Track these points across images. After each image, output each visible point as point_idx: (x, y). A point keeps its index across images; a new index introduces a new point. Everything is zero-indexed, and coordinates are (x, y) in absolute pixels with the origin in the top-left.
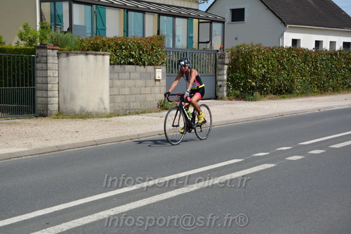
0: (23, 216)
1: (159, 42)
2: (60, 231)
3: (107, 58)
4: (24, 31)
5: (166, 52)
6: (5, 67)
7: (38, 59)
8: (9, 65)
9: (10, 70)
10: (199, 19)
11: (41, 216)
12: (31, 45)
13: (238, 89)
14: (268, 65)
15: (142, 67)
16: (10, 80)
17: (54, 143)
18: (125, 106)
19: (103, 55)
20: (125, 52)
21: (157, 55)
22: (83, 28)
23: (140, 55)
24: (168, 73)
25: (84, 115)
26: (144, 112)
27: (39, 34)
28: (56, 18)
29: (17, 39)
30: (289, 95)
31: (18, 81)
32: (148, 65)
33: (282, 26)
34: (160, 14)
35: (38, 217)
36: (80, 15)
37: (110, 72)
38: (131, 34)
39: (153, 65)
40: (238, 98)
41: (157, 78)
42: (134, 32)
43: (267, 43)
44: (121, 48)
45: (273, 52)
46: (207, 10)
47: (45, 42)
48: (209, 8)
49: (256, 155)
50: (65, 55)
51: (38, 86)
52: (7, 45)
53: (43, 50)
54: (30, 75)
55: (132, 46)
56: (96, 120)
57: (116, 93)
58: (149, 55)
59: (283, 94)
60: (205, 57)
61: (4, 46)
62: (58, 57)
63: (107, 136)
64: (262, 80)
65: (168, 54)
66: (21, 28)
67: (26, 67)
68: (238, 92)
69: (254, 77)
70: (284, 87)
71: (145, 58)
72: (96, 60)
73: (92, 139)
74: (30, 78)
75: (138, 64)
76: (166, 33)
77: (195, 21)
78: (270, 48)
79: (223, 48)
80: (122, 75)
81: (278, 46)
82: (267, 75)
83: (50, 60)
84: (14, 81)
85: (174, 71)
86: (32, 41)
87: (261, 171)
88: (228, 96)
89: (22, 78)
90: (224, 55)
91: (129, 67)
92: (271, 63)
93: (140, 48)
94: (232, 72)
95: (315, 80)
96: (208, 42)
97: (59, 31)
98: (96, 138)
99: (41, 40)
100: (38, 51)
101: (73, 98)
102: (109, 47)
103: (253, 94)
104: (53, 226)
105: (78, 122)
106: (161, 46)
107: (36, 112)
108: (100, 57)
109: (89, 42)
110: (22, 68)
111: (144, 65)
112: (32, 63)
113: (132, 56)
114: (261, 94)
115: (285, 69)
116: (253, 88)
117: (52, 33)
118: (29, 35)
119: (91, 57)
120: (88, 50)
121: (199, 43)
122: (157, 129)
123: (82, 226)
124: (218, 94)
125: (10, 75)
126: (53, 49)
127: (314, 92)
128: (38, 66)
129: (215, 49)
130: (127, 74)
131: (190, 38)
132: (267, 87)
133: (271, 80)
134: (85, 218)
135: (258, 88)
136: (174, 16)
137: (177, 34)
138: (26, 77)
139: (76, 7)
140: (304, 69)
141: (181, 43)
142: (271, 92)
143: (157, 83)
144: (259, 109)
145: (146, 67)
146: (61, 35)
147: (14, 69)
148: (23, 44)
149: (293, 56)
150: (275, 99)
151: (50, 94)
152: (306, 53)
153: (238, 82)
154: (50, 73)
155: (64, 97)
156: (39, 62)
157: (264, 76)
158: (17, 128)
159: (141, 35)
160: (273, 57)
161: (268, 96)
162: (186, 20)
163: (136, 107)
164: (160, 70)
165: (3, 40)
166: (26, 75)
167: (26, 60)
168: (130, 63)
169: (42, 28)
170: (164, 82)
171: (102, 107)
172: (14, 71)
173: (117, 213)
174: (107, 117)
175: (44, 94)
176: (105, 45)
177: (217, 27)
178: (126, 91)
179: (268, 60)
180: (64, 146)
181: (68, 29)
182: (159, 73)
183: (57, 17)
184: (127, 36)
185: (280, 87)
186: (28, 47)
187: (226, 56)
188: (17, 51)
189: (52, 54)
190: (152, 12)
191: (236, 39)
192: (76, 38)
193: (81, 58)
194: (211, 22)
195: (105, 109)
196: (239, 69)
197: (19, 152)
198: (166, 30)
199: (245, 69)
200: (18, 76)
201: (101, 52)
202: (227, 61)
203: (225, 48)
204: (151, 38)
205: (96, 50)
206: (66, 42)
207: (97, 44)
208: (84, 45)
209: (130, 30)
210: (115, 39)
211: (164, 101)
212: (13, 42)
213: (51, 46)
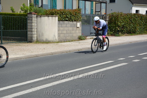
0: (22, 83)
1: (79, 11)
2: (36, 90)
3: (57, 18)
4: (23, 7)
5: (82, 15)
6: (15, 22)
7: (28, 19)
8: (17, 21)
9: (17, 23)
10: (96, 2)
11: (29, 83)
12: (25, 13)
13: (112, 31)
14: (125, 21)
15: (72, 22)
16: (17, 27)
17: (35, 53)
18: (64, 38)
19: (55, 17)
20: (64, 16)
21: (77, 17)
22: (47, 5)
23: (71, 17)
24: (83, 24)
25: (47, 42)
26: (72, 41)
27: (29, 8)
29: (20, 10)
30: (134, 34)
31: (20, 28)
32: (74, 21)
33: (131, 4)
35: (28, 84)
37: (58, 24)
38: (67, 8)
39: (76, 21)
40: (112, 35)
41: (78, 27)
42: (68, 7)
43: (125, 12)
44: (63, 14)
45: (127, 15)
47: (31, 11)
49: (119, 59)
50: (39, 17)
51: (28, 30)
52: (16, 13)
53: (30, 15)
55: (67, 13)
56: (52, 44)
57: (61, 33)
58: (74, 17)
59: (132, 33)
61: (15, 13)
62: (37, 17)
63: (56, 51)
64: (122, 28)
65: (83, 17)
66: (22, 6)
67: (24, 22)
68: (112, 33)
69: (119, 26)
70: (132, 31)
71: (73, 18)
72: (52, 19)
73: (50, 52)
74: (25, 27)
75: (70, 21)
76: (82, 8)
77: (94, 3)
78: (126, 14)
79: (106, 14)
80: (63, 25)
81: (129, 13)
82: (125, 25)
83: (33, 19)
84: (19, 28)
85: (85, 24)
86: (26, 11)
87: (122, 66)
88: (108, 34)
89: (22, 26)
90: (106, 17)
91: (66, 22)
92: (126, 20)
93: (71, 14)
94: (110, 24)
95: (146, 28)
96: (99, 12)
97: (37, 7)
98: (52, 52)
99: (30, 10)
100: (28, 15)
101: (43, 35)
102: (58, 13)
103: (118, 34)
104: (34, 88)
105: (44, 45)
106: (80, 13)
107: (28, 41)
109: (50, 11)
110: (22, 22)
111: (72, 21)
112: (26, 20)
113: (67, 17)
114: (122, 33)
115: (132, 23)
116: (118, 31)
117: (35, 8)
118: (25, 9)
119: (50, 18)
120: (49, 15)
121: (96, 12)
122: (78, 48)
123: (46, 88)
125: (17, 25)
126: (34, 14)
127: (145, 33)
128: (29, 21)
129: (102, 14)
130: (65, 25)
131: (92, 10)
132: (124, 30)
133: (126, 28)
134: (47, 84)
135: (120, 31)
136: (85, 0)
137: (86, 8)
138: (24, 26)
140: (141, 23)
141: (88, 12)
142: (126, 33)
143: (78, 28)
144: (121, 40)
147: (19, 22)
148: (22, 12)
149: (136, 17)
150: (128, 36)
151: (33, 33)
152: (142, 16)
153: (112, 29)
154: (33, 24)
155: (39, 35)
156: (29, 20)
157: (123, 26)
158: (20, 47)
159: (71, 9)
160: (127, 17)
161: (125, 35)
162: (90, 2)
163: (69, 39)
164: (79, 23)
165: (14, 11)
167: (24, 19)
168: (66, 20)
169: (30, 5)
170: (80, 28)
171: (55, 38)
172: (19, 23)
173: (60, 83)
174: (57, 43)
175: (31, 33)
176: (56, 13)
177: (103, 5)
178: (65, 32)
179: (125, 19)
180: (39, 55)
181: (41, 6)
182: (79, 24)
183: (36, 1)
184: (65, 9)
185: (130, 30)
186: (24, 14)
187: (107, 17)
188: (20, 15)
189: (34, 16)
191: (112, 10)
192: (44, 10)
193: (46, 18)
194: (101, 3)
195: (56, 39)
196: (113, 23)
197: (21, 57)
198: (82, 6)
199: (115, 23)
200: (20, 25)
201: (54, 16)
202: (107, 19)
203: (107, 14)
204: (75, 10)
205: (52, 15)
206: (40, 11)
207: (53, 12)
208: (47, 12)
209: (66, 6)
210: (60, 10)
211: (81, 36)
212: (18, 11)
213: (34, 13)
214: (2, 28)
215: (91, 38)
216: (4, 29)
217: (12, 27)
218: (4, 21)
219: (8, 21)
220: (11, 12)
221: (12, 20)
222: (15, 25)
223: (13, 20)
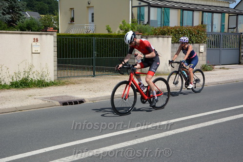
1: (202, 29)
3: (170, 39)
4: (123, 25)
5: (207, 35)
6: (112, 46)
8: (114, 44)
9: (114, 48)
10: (229, 13)
11: (133, 132)
15: (192, 44)
16: (114, 53)
19: (168, 37)
20: (181, 35)
21: (201, 37)
22: (156, 21)
24: (208, 48)
27: (130, 26)
28: (141, 16)
29: (119, 29)
31: (119, 54)
34: (203, 12)
35: (131, 132)
36: (155, 14)
37: (172, 48)
38: (185, 24)
39: (198, 43)
41: (201, 51)
44: (179, 33)
46: (235, 7)
48: (236, 6)
52: (113, 33)
54: (125, 50)
55: (185, 32)
58: (196, 37)
60: (233, 37)
61: (112, 34)
66: (121, 23)
67: (123, 46)
71: (193, 39)
72: (163, 40)
74: (126, 52)
76: (207, 23)
77: (227, 15)
84: (117, 54)
85: (212, 47)
89: (121, 52)
93: (190, 33)
96: (234, 28)
97: (142, 24)
102: (171, 33)
104: (140, 138)
106: (204, 31)
108: (166, 39)
109: (160, 30)
110: (121, 46)
111: (193, 43)
117: (138, 25)
118: (126, 27)
119: (160, 39)
120: (159, 35)
121: (228, 28)
124: (241, 61)
125: (114, 50)
126: (138, 35)
129: (239, 32)
131: (222, 26)
136: (213, 12)
137: (214, 23)
138: (123, 51)
139: (152, 9)
141: (217, 29)
143: (201, 54)
145: (194, 44)
146: (143, 26)
147: (117, 46)
148: (121, 32)
159: (191, 25)
162: (220, 14)
164: (203, 46)
165: (111, 30)
166: (123, 50)
167: (123, 41)
169: (132, 22)
170: (205, 54)
171: (166, 69)
172: (117, 48)
173: (177, 133)
176: (169, 32)
177: (241, 18)
181: (147, 23)
182: (202, 48)
184: (182, 25)
188: (118, 36)
190: (199, 10)
192: (152, 28)
193: (155, 39)
194: (237, 15)
195: (168, 70)
198: (207, 21)
200: (119, 50)
201: (166, 36)
204: (198, 27)
205: (163, 35)
206: (146, 30)
207: (164, 31)
208: (157, 32)
209: (184, 22)
210: (175, 27)
211: (205, 66)
212: (116, 31)
213: (138, 33)
214: (96, 55)
215: (220, 68)
216: (97, 55)
217: (107, 52)
218: (98, 44)
219: (103, 45)
220: (106, 32)
221: (107, 43)
222: (112, 51)
223: (110, 43)
